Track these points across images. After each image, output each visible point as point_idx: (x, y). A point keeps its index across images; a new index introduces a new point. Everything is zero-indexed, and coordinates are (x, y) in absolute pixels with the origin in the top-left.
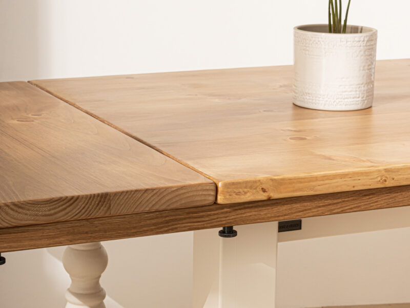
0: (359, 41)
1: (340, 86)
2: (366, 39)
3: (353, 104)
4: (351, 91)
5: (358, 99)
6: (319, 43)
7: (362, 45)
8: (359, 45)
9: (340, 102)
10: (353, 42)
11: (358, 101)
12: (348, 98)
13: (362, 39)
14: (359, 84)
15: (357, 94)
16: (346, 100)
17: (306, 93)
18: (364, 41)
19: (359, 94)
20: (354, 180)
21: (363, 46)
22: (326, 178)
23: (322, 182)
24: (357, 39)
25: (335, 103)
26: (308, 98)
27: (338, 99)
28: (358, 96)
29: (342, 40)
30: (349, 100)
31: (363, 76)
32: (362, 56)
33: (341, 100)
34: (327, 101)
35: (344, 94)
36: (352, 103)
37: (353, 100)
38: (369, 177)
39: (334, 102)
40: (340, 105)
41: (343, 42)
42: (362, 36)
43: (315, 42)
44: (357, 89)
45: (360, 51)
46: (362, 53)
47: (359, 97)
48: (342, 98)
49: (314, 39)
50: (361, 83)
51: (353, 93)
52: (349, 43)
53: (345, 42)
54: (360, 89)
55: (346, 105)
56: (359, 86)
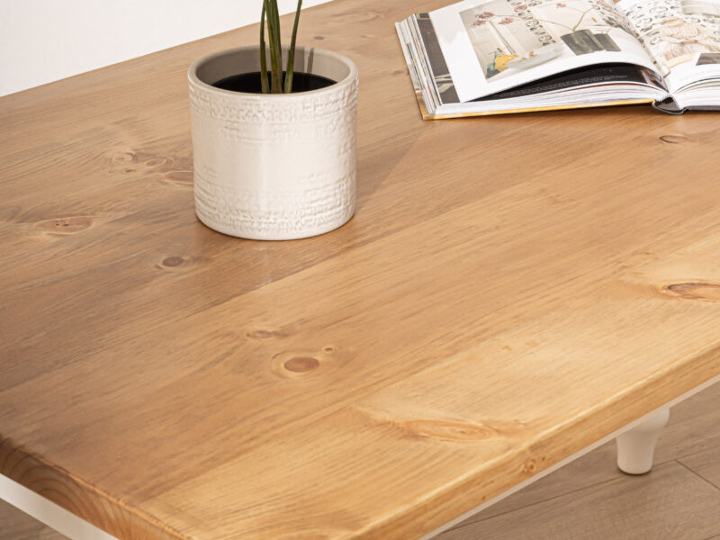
0: (336, 101)
1: (306, 191)
2: (347, 94)
3: (331, 221)
4: (327, 197)
5: (338, 209)
6: (259, 115)
7: (341, 106)
8: (336, 109)
9: (308, 221)
10: (327, 104)
11: (339, 212)
12: (322, 212)
13: (341, 96)
14: (339, 181)
15: (336, 200)
16: (318, 216)
17: (237, 211)
18: (343, 99)
19: (340, 199)
20: (485, 485)
21: (344, 108)
22: (440, 500)
23: (435, 511)
24: (332, 98)
25: (299, 224)
26: (242, 218)
27: (305, 216)
28: (338, 203)
29: (306, 105)
30: (323, 215)
31: (345, 163)
32: (342, 126)
33: (309, 218)
34: (283, 223)
35: (314, 204)
36: (330, 218)
37: (329, 213)
38: (508, 471)
39: (297, 224)
40: (309, 226)
41: (307, 108)
42: (340, 91)
43: (251, 114)
44: (337, 191)
45: (339, 119)
46: (342, 120)
47: (340, 205)
48: (310, 214)
49: (248, 107)
50: (342, 176)
51: (331, 199)
52: (320, 108)
53: (312, 109)
54: (342, 188)
55: (319, 225)
56: (338, 184)
